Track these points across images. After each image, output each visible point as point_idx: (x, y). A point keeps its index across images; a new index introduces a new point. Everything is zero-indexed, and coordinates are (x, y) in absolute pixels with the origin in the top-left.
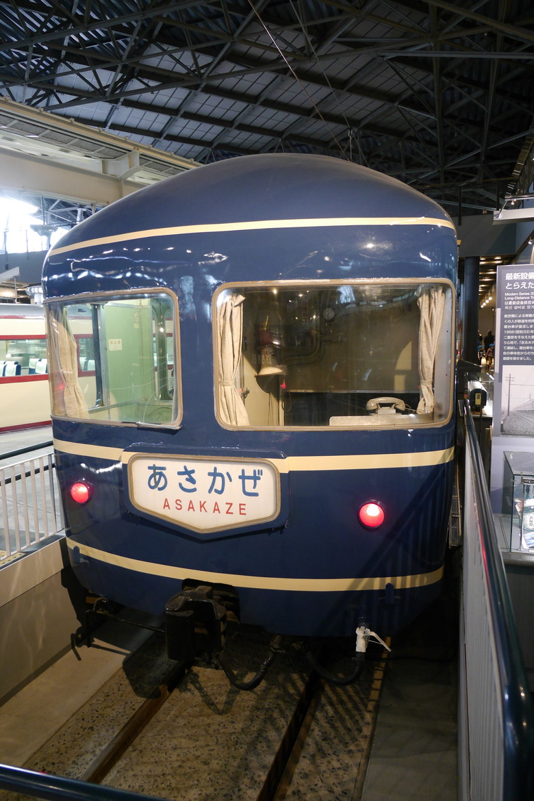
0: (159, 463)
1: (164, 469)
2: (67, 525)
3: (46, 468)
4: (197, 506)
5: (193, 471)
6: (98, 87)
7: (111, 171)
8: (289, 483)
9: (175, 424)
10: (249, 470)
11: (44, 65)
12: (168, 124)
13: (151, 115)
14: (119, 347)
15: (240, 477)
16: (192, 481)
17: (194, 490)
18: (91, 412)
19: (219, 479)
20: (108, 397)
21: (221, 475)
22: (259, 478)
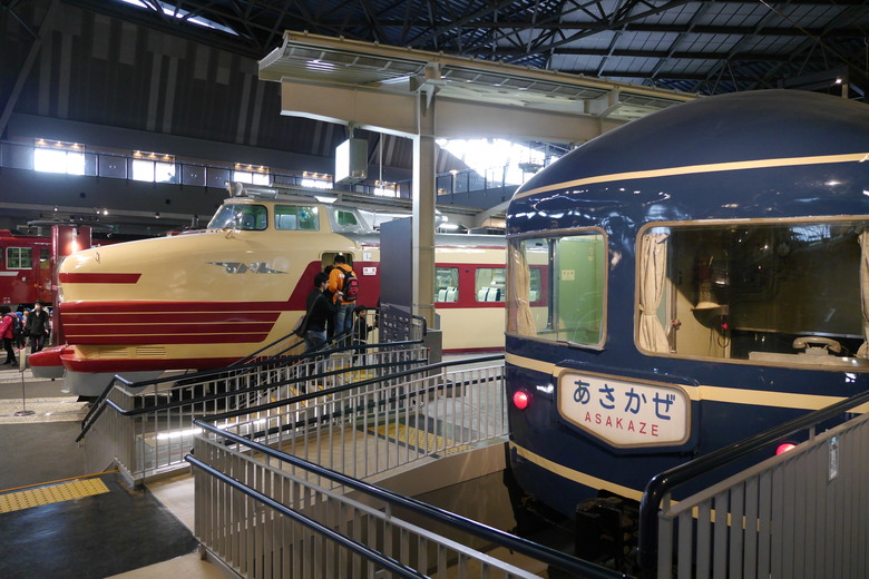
0: (584, 380)
1: (588, 385)
2: (510, 430)
3: (498, 378)
4: (614, 422)
5: (612, 390)
6: (600, 17)
7: (592, 110)
8: (698, 410)
9: (599, 346)
10: (663, 394)
11: (551, 6)
12: (676, 42)
13: (657, 35)
14: (572, 277)
15: (654, 400)
16: (612, 399)
17: (613, 407)
18: (538, 333)
19: (635, 400)
20: (558, 322)
21: (637, 396)
22: (671, 403)
